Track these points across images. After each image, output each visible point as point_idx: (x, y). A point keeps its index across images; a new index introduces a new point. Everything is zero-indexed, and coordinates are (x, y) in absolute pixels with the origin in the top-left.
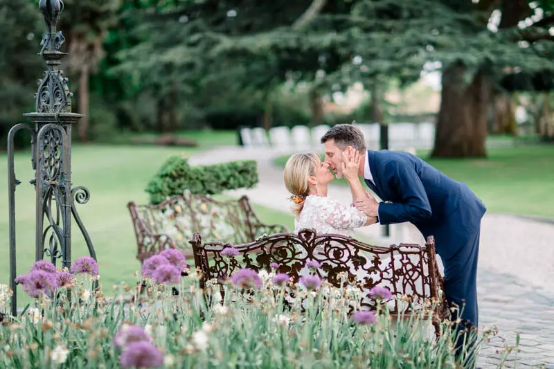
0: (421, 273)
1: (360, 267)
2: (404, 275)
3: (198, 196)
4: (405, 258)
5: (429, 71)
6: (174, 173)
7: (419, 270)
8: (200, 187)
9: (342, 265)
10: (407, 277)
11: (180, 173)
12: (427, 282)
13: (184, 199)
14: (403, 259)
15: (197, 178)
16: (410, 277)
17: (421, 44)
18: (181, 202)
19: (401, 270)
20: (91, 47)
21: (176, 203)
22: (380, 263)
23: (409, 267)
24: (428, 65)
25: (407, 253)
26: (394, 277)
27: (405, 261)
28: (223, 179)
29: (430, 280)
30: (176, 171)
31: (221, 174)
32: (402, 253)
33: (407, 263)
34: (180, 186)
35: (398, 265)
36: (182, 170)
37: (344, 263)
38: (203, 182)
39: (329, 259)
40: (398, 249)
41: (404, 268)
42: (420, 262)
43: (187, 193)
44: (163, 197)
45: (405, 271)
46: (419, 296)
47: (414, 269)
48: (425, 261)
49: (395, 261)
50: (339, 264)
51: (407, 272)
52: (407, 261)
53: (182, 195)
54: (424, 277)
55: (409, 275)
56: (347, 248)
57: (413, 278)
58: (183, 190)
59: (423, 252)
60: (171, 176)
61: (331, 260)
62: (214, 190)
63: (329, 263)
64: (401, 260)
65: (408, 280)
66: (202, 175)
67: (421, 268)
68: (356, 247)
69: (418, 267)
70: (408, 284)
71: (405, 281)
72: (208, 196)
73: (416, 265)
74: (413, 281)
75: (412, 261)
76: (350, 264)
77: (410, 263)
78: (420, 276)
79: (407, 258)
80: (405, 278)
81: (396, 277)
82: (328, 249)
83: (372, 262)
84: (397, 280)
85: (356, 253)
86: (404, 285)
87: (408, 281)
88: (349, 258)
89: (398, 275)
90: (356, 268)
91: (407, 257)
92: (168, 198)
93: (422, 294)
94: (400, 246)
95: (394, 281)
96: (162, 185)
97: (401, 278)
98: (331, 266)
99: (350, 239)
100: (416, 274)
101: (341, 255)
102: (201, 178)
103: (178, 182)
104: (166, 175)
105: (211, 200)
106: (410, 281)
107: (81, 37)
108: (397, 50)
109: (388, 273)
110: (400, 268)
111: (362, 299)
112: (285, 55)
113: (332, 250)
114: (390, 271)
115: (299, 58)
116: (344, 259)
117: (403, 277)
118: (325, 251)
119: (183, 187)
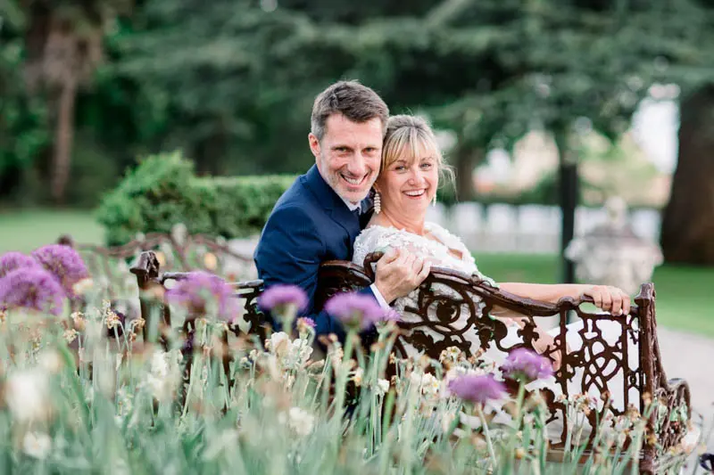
0: (623, 363)
1: (492, 343)
2: (587, 365)
3: (200, 238)
4: (590, 328)
5: (658, 101)
6: (157, 191)
7: (620, 355)
8: (206, 222)
9: (454, 338)
10: (593, 369)
11: (169, 191)
12: (633, 384)
13: (173, 243)
14: (586, 329)
15: (202, 206)
16: (600, 371)
17: (645, 54)
18: (166, 247)
19: (581, 353)
20: (82, 47)
21: (156, 248)
22: (536, 336)
23: (598, 348)
24: (656, 90)
25: (595, 318)
26: (563, 369)
27: (590, 335)
28: (253, 212)
29: (641, 379)
30: (161, 187)
31: (250, 202)
32: (584, 317)
33: (594, 340)
34: (166, 216)
35: (574, 343)
36: (173, 186)
37: (460, 333)
38: (213, 214)
39: (426, 322)
40: (576, 308)
41: (586, 349)
42: (623, 339)
43: (179, 231)
44: (130, 236)
45: (588, 358)
46: (616, 413)
47: (608, 353)
48: (633, 337)
49: (568, 335)
50: (447, 335)
51: (594, 358)
52: (595, 334)
53: (169, 234)
54: (627, 373)
55: (596, 365)
56: (467, 300)
57: (606, 373)
58: (172, 224)
59: (629, 318)
60: (150, 196)
61: (432, 325)
62: (233, 230)
63: (427, 331)
64: (582, 333)
65: (593, 377)
66: (213, 200)
67: (625, 351)
68: (484, 298)
69: (616, 348)
70: (593, 385)
71: (588, 378)
72: (221, 241)
73: (612, 344)
74: (605, 379)
75: (604, 336)
76: (472, 335)
77: (599, 338)
78: (621, 369)
79: (595, 329)
80: (587, 372)
81: (570, 369)
82: (425, 300)
83: (520, 333)
84: (571, 376)
85: (485, 311)
86: (585, 388)
87: (593, 380)
88: (470, 322)
89: (573, 367)
90: (485, 346)
91: (594, 325)
92: (141, 237)
93: (621, 409)
94: (582, 302)
95: (563, 378)
96: (132, 211)
97: (580, 371)
98: (430, 338)
99: (474, 280)
100: (613, 364)
101: (453, 316)
102: (209, 205)
103: (162, 208)
104: (140, 193)
105: (225, 250)
106: (598, 379)
107: (67, 27)
108: (603, 61)
109: (552, 360)
110: (579, 349)
111: (494, 413)
112: (408, 63)
113: (436, 303)
114: (557, 355)
115: (432, 68)
116: (459, 324)
117: (583, 368)
118: (419, 303)
119: (174, 217)
